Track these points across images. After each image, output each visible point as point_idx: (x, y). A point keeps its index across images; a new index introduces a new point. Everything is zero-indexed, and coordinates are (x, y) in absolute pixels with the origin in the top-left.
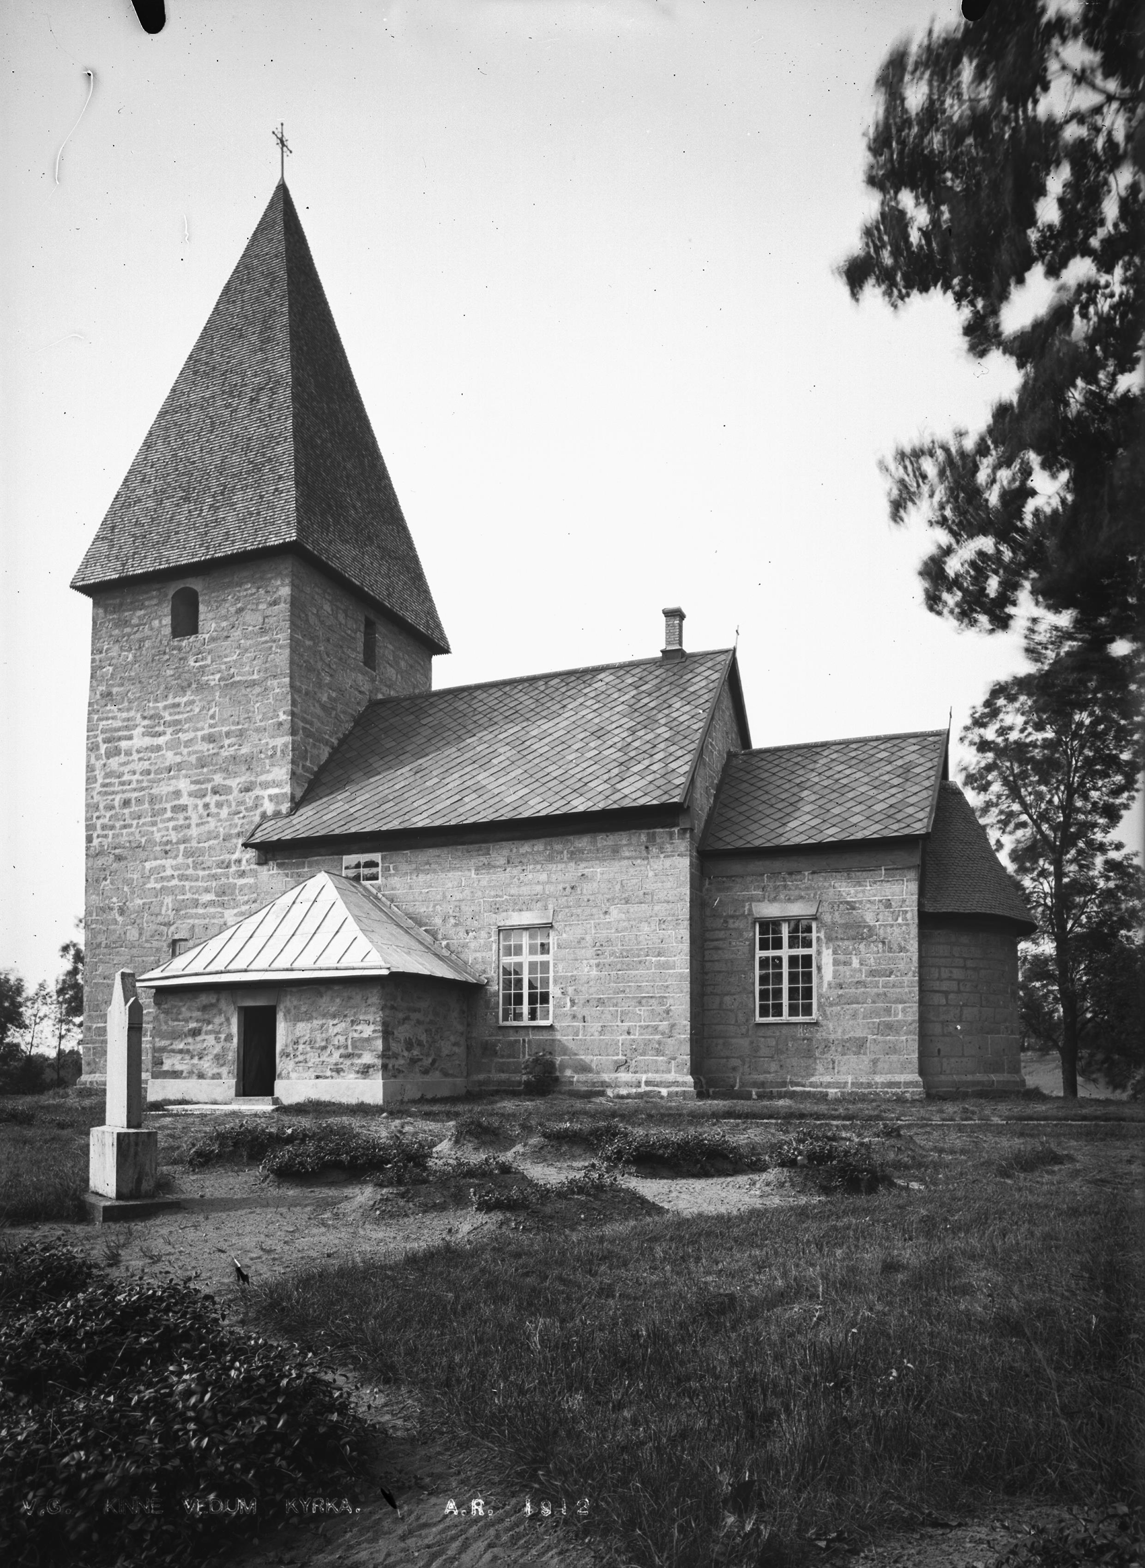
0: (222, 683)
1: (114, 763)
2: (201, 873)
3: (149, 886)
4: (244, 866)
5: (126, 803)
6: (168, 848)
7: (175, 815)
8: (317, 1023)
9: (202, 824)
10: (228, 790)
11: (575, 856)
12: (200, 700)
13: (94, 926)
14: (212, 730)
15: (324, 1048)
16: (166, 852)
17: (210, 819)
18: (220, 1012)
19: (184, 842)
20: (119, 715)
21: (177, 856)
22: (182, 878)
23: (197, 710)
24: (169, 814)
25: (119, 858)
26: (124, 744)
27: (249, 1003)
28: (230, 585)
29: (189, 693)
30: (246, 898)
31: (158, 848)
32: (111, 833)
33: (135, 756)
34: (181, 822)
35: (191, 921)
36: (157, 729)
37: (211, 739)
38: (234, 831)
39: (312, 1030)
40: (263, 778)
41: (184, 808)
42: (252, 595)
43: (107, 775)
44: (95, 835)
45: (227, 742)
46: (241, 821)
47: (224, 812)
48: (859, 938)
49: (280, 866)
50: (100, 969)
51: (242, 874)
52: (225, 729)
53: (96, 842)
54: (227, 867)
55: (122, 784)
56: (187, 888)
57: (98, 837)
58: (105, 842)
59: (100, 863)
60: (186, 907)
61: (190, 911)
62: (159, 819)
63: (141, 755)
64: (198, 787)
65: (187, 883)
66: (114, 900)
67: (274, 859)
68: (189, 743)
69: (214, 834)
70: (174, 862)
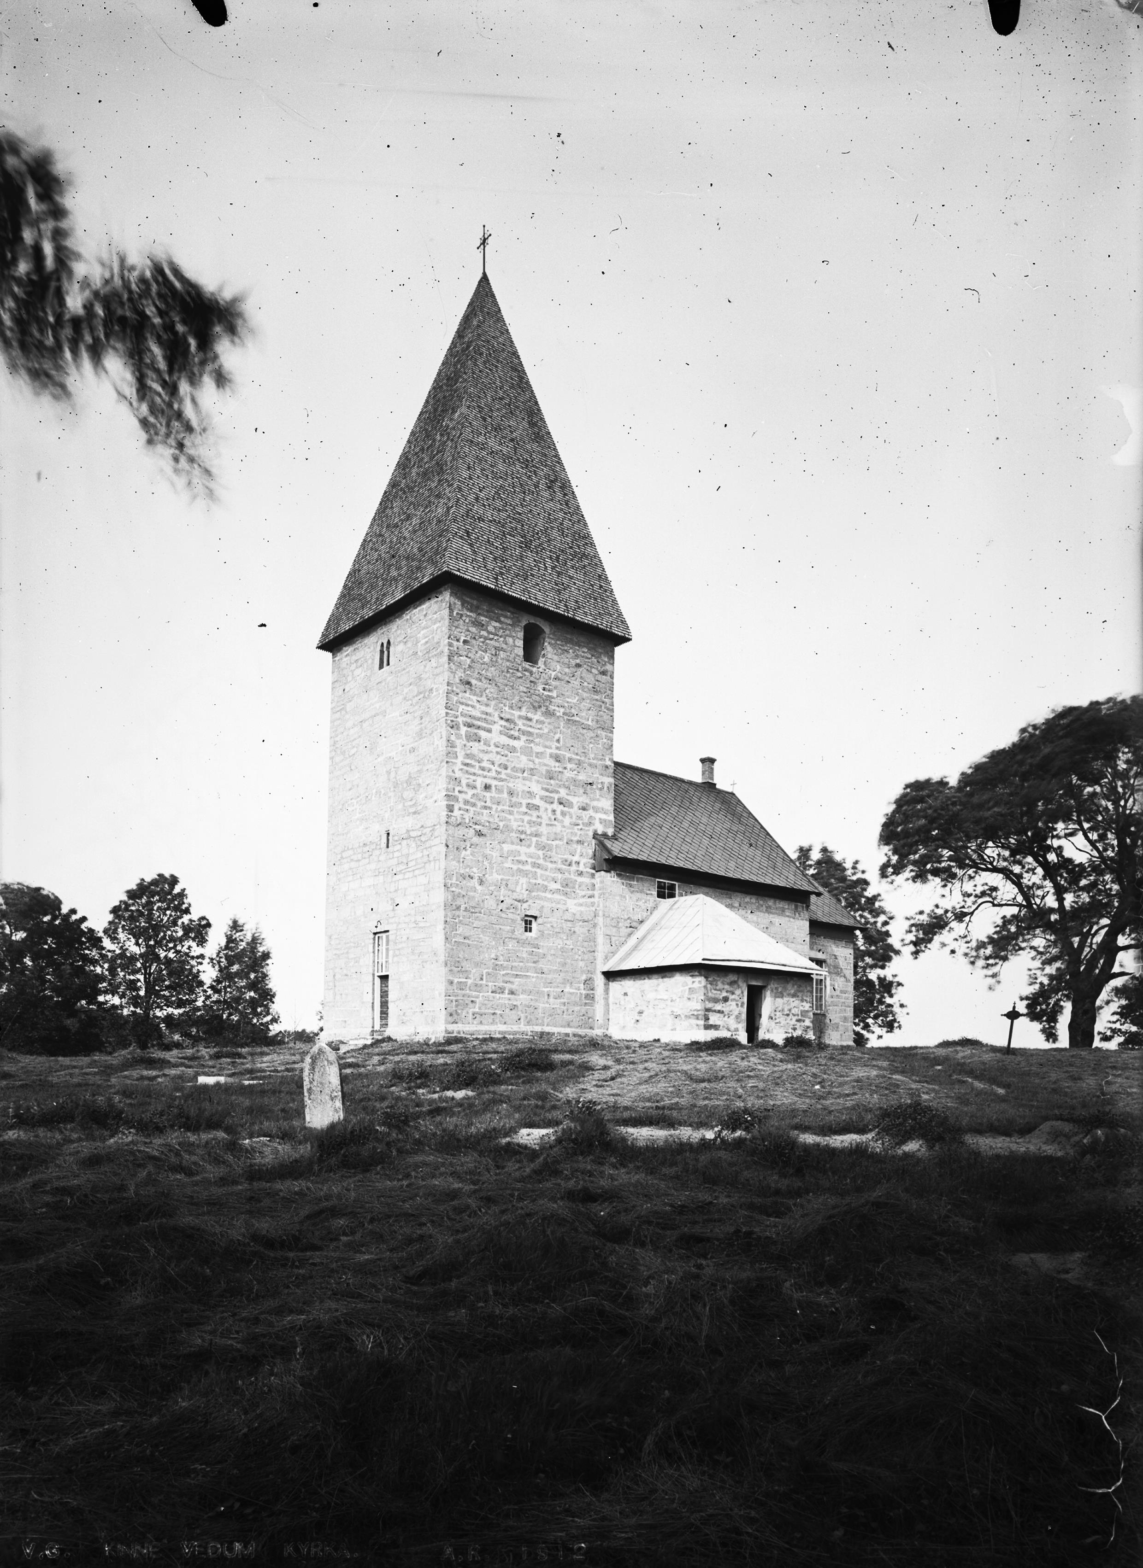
0: (566, 717)
1: (476, 747)
2: (550, 865)
3: (506, 865)
4: (581, 868)
5: (487, 787)
6: (523, 837)
7: (529, 812)
8: (786, 999)
9: (551, 825)
10: (570, 805)
11: (768, 910)
12: (549, 724)
13: (454, 889)
14: (557, 752)
15: (788, 1015)
16: (521, 840)
17: (556, 823)
18: (739, 987)
19: (536, 835)
20: (478, 705)
21: (529, 846)
22: (534, 865)
23: (546, 731)
24: (524, 809)
25: (480, 834)
26: (483, 734)
27: (754, 983)
28: (571, 641)
29: (539, 713)
30: (583, 893)
31: (513, 835)
32: (472, 809)
33: (492, 748)
34: (534, 819)
35: (542, 903)
36: (512, 732)
37: (558, 759)
38: (575, 839)
39: (784, 1004)
40: (595, 803)
41: (537, 808)
42: (587, 658)
43: (467, 756)
44: (456, 808)
45: (569, 766)
46: (579, 832)
47: (567, 821)
48: (838, 974)
49: (619, 875)
50: (461, 929)
51: (581, 874)
52: (568, 755)
53: (457, 813)
54: (569, 865)
55: (483, 769)
56: (539, 875)
57: (460, 809)
58: (467, 816)
59: (461, 833)
60: (538, 890)
61: (539, 893)
62: (515, 810)
63: (499, 750)
64: (547, 794)
65: (538, 871)
66: (475, 870)
67: (615, 870)
68: (539, 755)
69: (559, 837)
70: (528, 850)
